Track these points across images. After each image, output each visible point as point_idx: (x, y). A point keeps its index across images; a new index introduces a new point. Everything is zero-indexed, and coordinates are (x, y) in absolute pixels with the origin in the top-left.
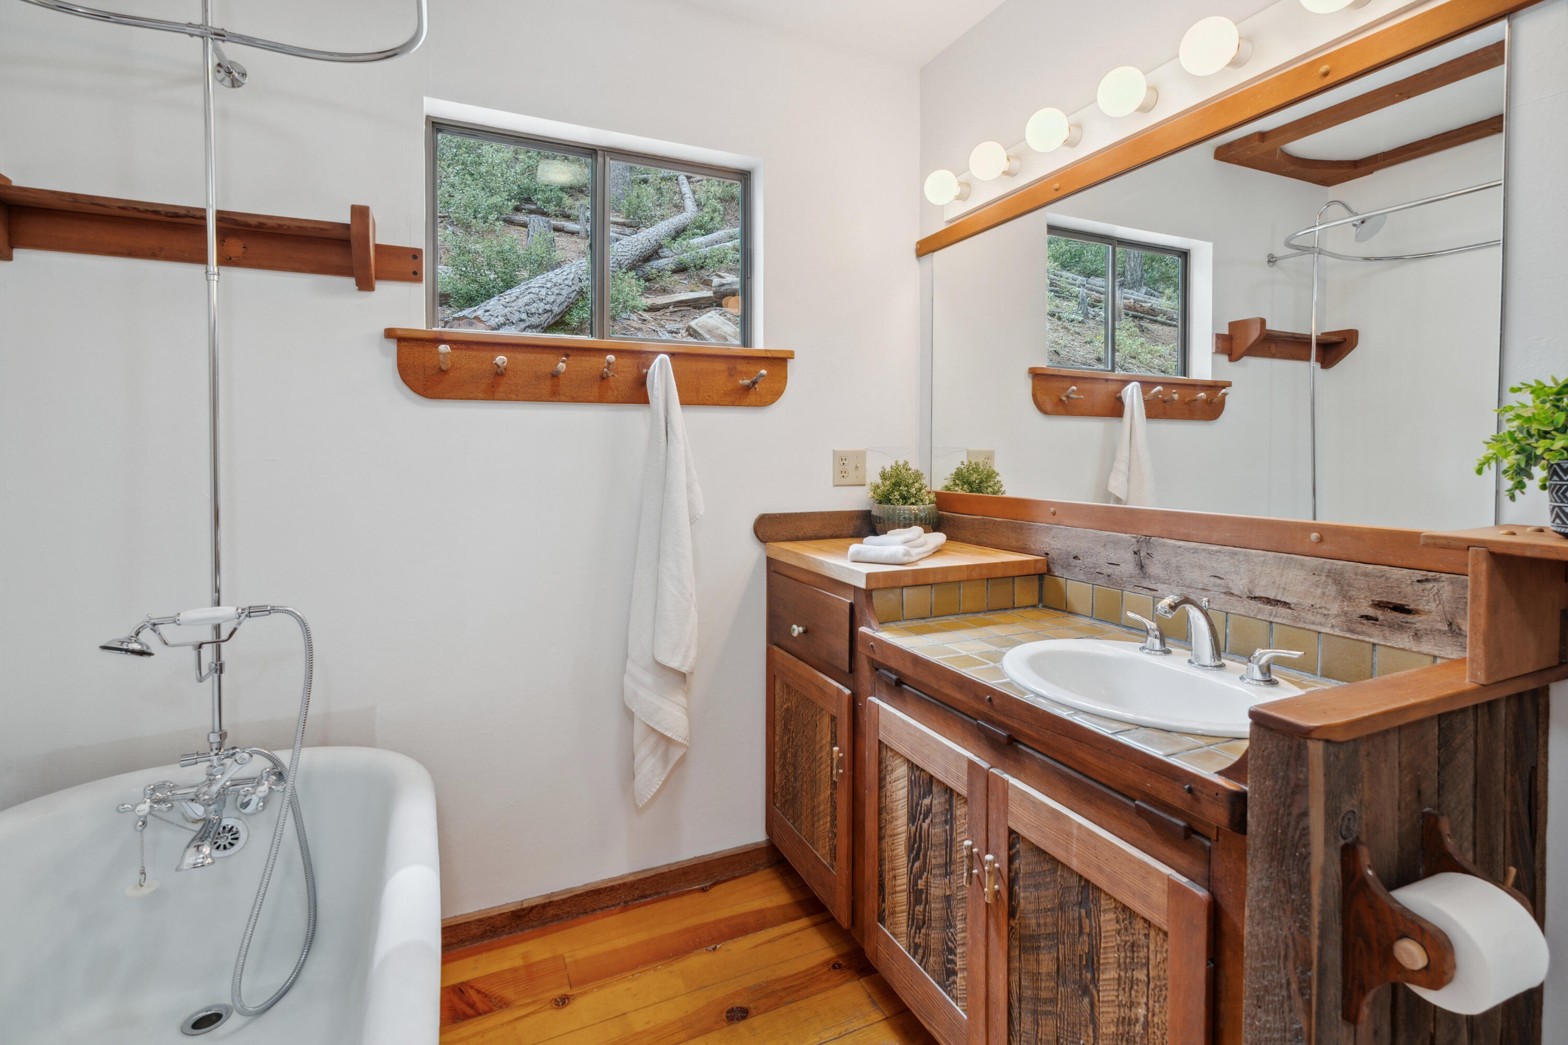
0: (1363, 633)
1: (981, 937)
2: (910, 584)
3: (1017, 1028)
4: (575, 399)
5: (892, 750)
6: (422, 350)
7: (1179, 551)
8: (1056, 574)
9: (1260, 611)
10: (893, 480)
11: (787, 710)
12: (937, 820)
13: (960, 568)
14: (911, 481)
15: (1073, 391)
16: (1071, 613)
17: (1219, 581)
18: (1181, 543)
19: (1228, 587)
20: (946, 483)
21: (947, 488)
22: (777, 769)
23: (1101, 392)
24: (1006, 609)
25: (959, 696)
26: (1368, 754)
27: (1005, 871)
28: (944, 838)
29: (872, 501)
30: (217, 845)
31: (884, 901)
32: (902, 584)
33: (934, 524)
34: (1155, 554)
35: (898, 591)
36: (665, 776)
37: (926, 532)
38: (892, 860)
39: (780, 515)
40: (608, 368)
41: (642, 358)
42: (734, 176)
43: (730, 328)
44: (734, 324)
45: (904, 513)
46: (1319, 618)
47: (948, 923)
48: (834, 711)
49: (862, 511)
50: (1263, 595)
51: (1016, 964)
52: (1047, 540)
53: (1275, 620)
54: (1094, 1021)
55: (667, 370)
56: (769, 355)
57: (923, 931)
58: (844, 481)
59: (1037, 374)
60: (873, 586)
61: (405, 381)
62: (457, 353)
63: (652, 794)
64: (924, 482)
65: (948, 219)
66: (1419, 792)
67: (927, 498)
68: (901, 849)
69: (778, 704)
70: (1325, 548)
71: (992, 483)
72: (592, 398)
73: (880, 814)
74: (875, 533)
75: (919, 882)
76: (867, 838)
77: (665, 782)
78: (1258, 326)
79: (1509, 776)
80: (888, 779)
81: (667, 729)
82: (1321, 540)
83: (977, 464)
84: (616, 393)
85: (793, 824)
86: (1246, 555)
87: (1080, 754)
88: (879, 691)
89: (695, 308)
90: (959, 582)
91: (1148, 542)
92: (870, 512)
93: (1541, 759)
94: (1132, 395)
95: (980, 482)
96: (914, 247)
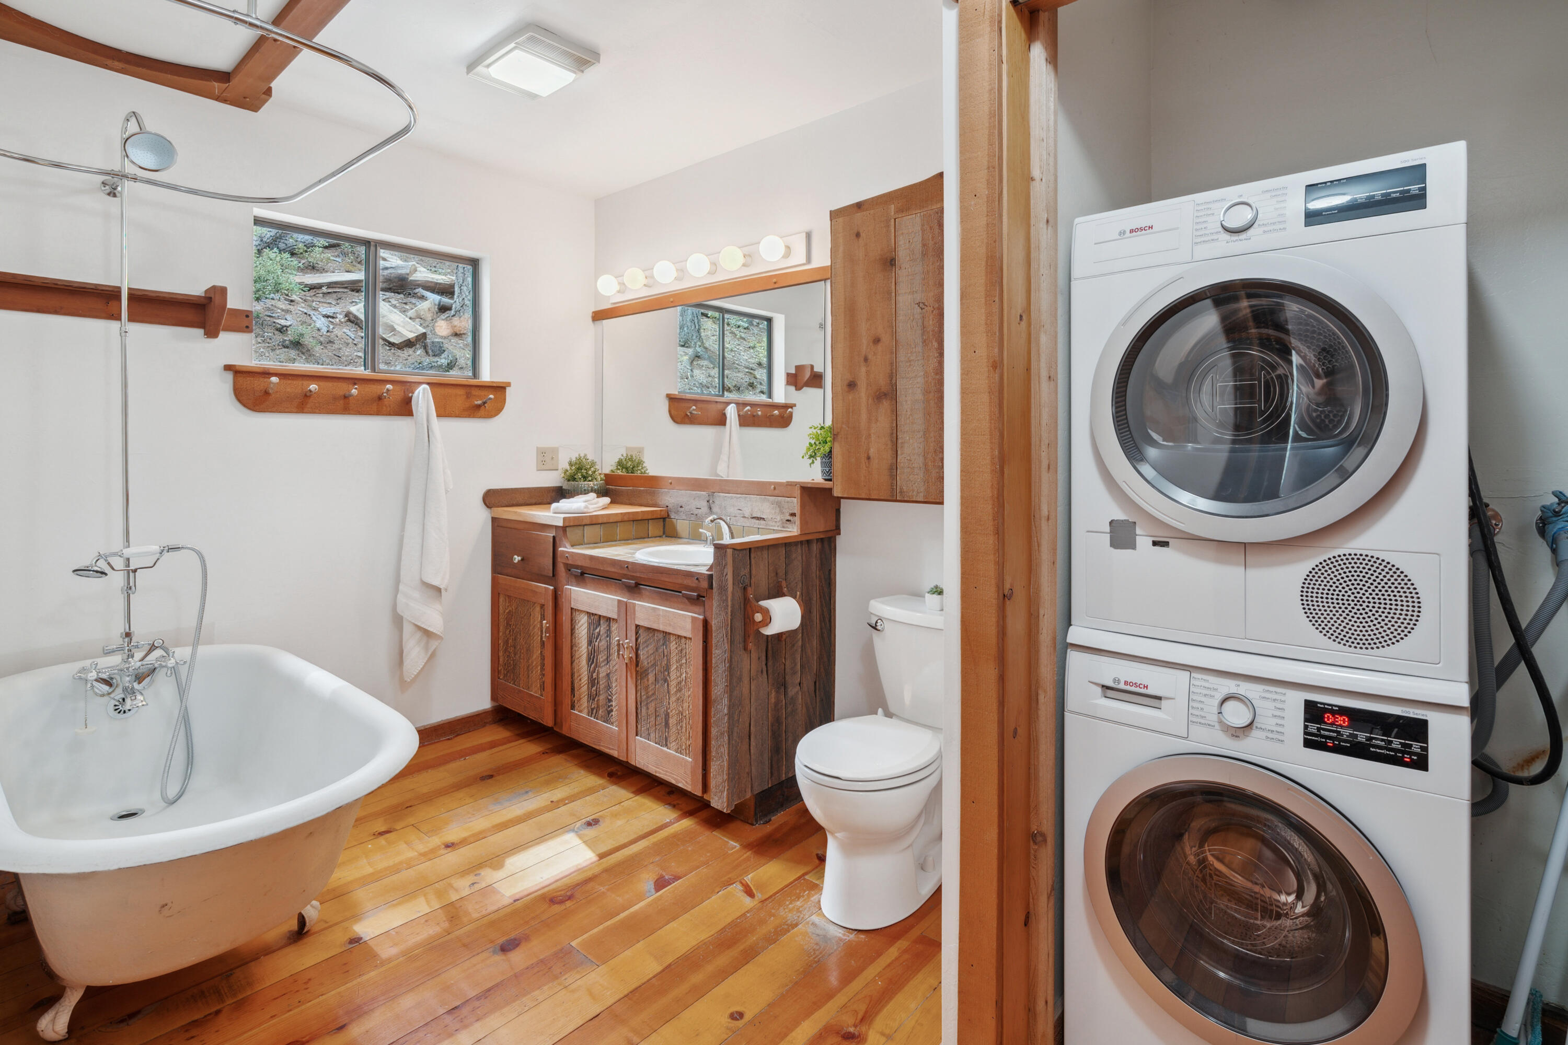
0: (787, 527)
1: (624, 684)
2: (588, 523)
3: (640, 717)
4: (360, 413)
5: (578, 610)
6: (252, 379)
7: (725, 498)
8: (672, 517)
9: (755, 524)
10: (577, 466)
11: (510, 612)
12: (603, 638)
13: (617, 514)
14: (589, 467)
15: (694, 410)
16: (679, 538)
17: (740, 511)
18: (727, 495)
19: (743, 514)
20: (612, 468)
21: (612, 470)
22: (501, 654)
23: (713, 409)
24: (644, 538)
25: (613, 570)
26: (755, 557)
27: (634, 647)
28: (606, 645)
29: (562, 480)
30: (119, 710)
31: (574, 697)
32: (584, 524)
33: (602, 493)
34: (716, 501)
35: (582, 528)
36: (426, 659)
37: (598, 497)
38: (579, 671)
39: (501, 489)
40: (387, 393)
41: (408, 387)
42: (467, 262)
43: (397, 317)
44: (400, 312)
45: (584, 487)
46: (774, 524)
47: (609, 687)
48: (543, 602)
49: (556, 487)
50: (756, 516)
51: (639, 687)
52: (667, 498)
53: (760, 527)
54: (669, 692)
55: (428, 395)
56: (494, 385)
57: (596, 700)
58: (544, 467)
59: (672, 398)
60: (567, 524)
61: (239, 400)
62: (282, 381)
63: (417, 671)
64: (597, 467)
65: (613, 302)
66: (777, 574)
67: (599, 477)
68: (584, 662)
69: (501, 611)
70: (776, 492)
71: (640, 468)
72: (372, 412)
73: (572, 649)
74: (564, 497)
75: (594, 675)
76: (564, 665)
77: (426, 664)
78: (810, 369)
79: (818, 572)
80: (576, 627)
81: (429, 626)
82: (775, 488)
83: (632, 456)
84: (389, 409)
85: (513, 684)
86: (750, 498)
87: (663, 579)
88: (571, 582)
89: (353, 291)
90: (617, 522)
91: (713, 496)
92: (561, 487)
93: (833, 567)
94: (731, 411)
95: (633, 467)
96: (591, 315)
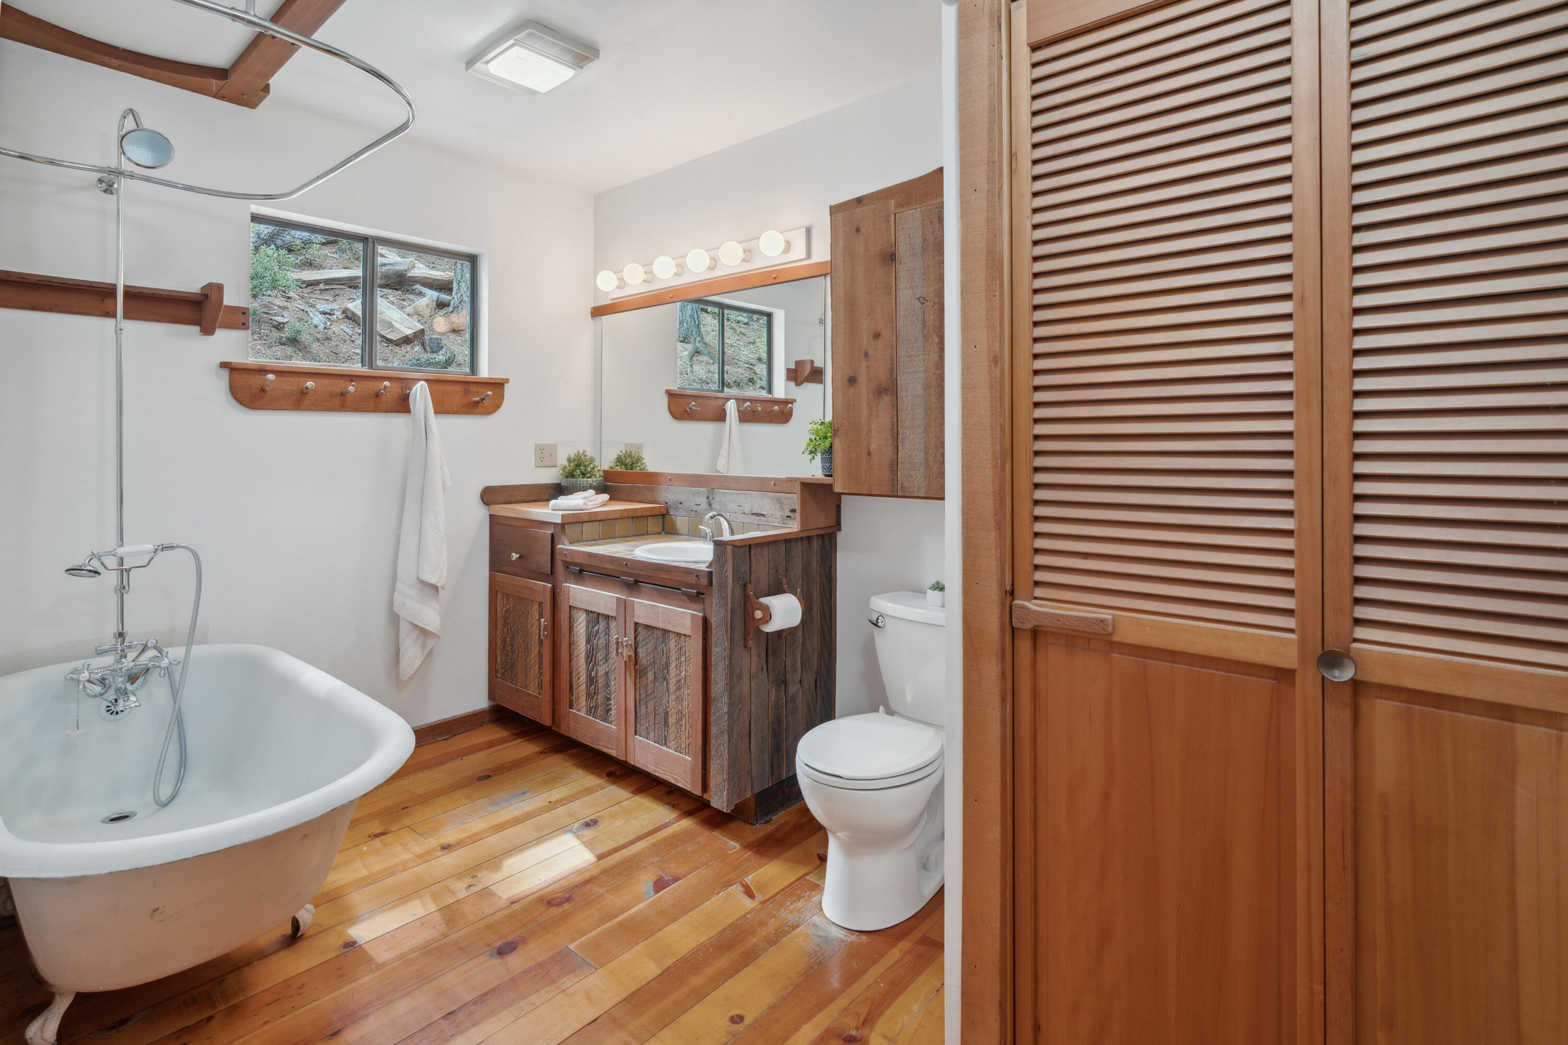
0: (787, 524)
1: (623, 682)
2: (587, 520)
3: (638, 716)
4: (357, 410)
5: (577, 608)
6: (248, 376)
7: (725, 495)
8: (671, 514)
9: (754, 520)
10: (576, 463)
11: (508, 610)
12: (602, 636)
13: (616, 511)
14: (587, 463)
15: (693, 405)
16: (678, 534)
17: (740, 508)
18: (726, 491)
19: (743, 510)
20: (611, 464)
21: (611, 467)
22: (499, 652)
23: (713, 405)
24: (643, 535)
25: (612, 567)
26: (755, 554)
27: (633, 645)
28: (605, 643)
29: (560, 477)
30: (111, 711)
31: (572, 695)
32: (582, 521)
33: (600, 489)
34: (715, 498)
35: (581, 524)
36: (423, 658)
37: (596, 494)
38: (577, 669)
39: (499, 486)
40: (384, 390)
41: (405, 384)
42: (466, 258)
43: (395, 314)
45: (583, 483)
47: (607, 685)
48: (541, 599)
49: (555, 484)
50: (756, 512)
51: (638, 686)
52: (667, 495)
53: (760, 523)
54: (668, 690)
55: (426, 392)
56: (493, 381)
57: (594, 698)
58: (542, 464)
59: (671, 394)
60: (566, 521)
61: (235, 398)
62: (279, 378)
63: (414, 670)
64: (596, 464)
65: (612, 298)
66: (777, 570)
67: (598, 474)
68: (582, 660)
69: (499, 609)
70: (776, 488)
71: (640, 464)
72: (369, 409)
73: (570, 647)
74: (563, 494)
75: (593, 673)
76: (562, 664)
77: (423, 662)
78: (810, 365)
80: (575, 625)
81: (426, 625)
82: (775, 485)
83: (631, 452)
84: (386, 406)
85: (511, 683)
86: (750, 494)
87: (661, 576)
88: (570, 579)
89: (350, 287)
90: (616, 519)
91: (713, 492)
92: (560, 484)
93: (833, 563)
94: (731, 407)
96: (590, 311)
